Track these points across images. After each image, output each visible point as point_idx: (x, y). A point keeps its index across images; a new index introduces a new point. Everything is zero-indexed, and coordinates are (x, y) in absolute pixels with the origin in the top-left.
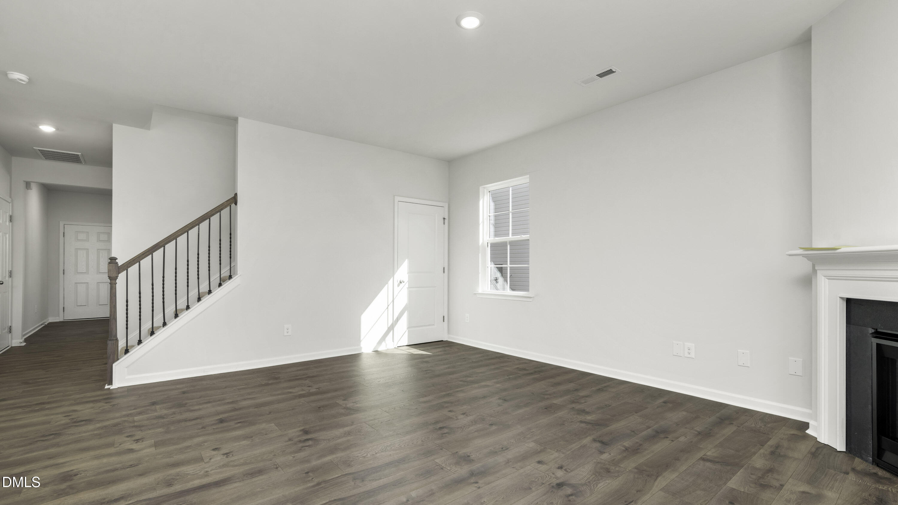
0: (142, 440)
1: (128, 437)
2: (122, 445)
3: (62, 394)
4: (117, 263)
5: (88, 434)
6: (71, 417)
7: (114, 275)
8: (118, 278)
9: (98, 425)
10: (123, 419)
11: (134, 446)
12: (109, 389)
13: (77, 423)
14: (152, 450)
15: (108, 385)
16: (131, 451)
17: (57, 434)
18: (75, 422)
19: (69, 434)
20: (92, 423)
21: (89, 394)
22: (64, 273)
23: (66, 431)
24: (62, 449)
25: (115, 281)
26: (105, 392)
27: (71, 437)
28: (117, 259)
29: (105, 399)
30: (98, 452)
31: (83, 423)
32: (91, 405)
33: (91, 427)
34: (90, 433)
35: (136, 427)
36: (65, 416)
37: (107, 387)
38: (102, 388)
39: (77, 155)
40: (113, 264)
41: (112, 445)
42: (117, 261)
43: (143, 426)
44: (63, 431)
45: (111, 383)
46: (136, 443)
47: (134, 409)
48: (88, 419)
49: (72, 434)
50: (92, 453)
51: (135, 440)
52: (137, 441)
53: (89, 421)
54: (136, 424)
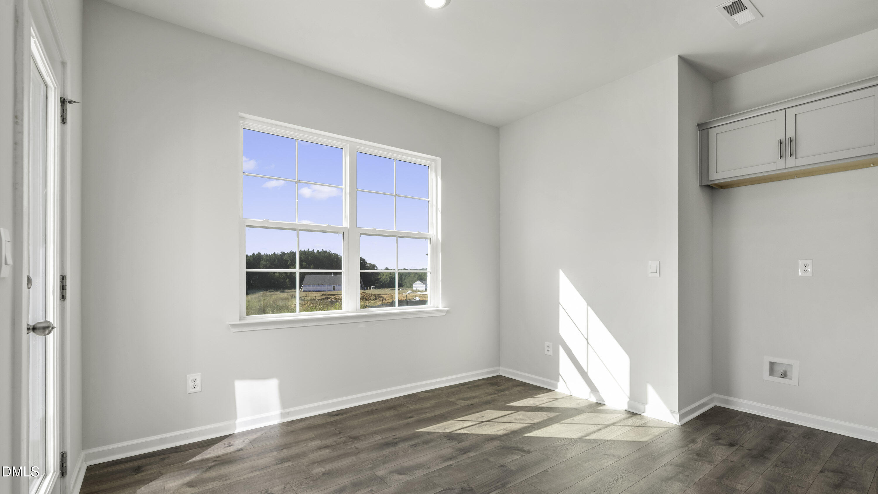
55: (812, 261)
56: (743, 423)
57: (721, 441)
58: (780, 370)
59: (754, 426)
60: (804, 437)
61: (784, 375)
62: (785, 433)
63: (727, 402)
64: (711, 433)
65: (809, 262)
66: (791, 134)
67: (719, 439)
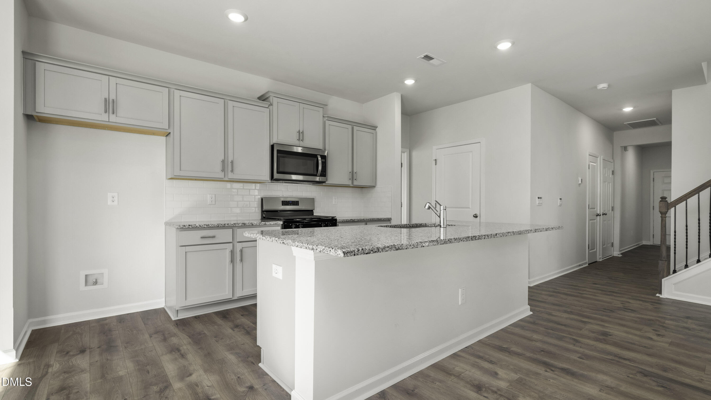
0: (663, 336)
1: (653, 330)
2: (646, 333)
3: (627, 290)
4: (667, 201)
5: (629, 318)
6: (624, 305)
7: (664, 210)
8: (667, 213)
9: (638, 316)
10: (657, 318)
11: (655, 337)
12: (659, 297)
13: (626, 309)
14: (667, 345)
15: (659, 294)
16: (651, 339)
17: (612, 311)
18: (625, 309)
19: (618, 313)
20: (635, 312)
21: (643, 296)
22: (653, 209)
23: (618, 311)
24: (610, 319)
25: (664, 215)
26: (655, 298)
27: (618, 316)
28: (667, 198)
29: (652, 302)
30: (629, 330)
31: (630, 311)
32: (641, 302)
33: (633, 315)
34: (630, 318)
35: (663, 327)
36: (621, 303)
37: (657, 295)
38: (654, 295)
39: (653, 120)
40: (663, 202)
41: (640, 330)
42: (667, 199)
43: (668, 328)
44: (616, 311)
45: (660, 293)
46: (657, 336)
47: (669, 316)
48: (634, 309)
49: (620, 314)
50: (625, 329)
51: (657, 334)
52: (659, 335)
53: (633, 311)
54: (664, 325)
55: (117, 193)
56: (71, 333)
57: (71, 353)
58: (91, 280)
59: (82, 331)
60: (120, 322)
61: (96, 283)
62: (107, 325)
63: (45, 322)
64: (56, 352)
65: (116, 195)
66: (113, 97)
67: (68, 353)
